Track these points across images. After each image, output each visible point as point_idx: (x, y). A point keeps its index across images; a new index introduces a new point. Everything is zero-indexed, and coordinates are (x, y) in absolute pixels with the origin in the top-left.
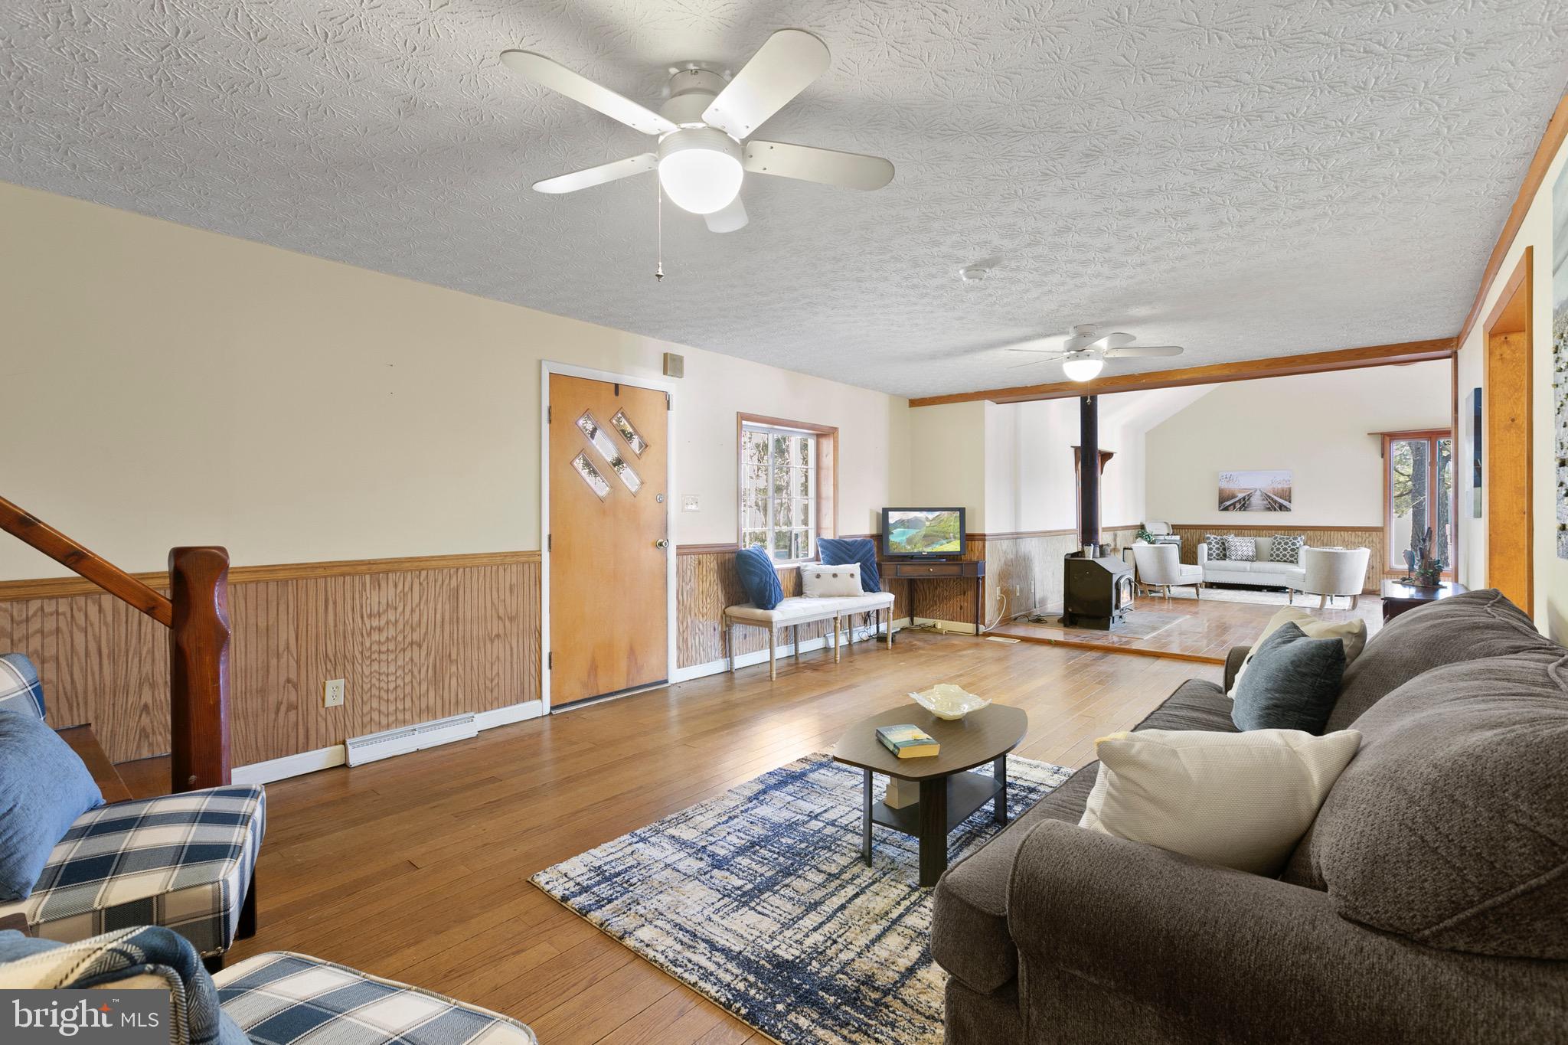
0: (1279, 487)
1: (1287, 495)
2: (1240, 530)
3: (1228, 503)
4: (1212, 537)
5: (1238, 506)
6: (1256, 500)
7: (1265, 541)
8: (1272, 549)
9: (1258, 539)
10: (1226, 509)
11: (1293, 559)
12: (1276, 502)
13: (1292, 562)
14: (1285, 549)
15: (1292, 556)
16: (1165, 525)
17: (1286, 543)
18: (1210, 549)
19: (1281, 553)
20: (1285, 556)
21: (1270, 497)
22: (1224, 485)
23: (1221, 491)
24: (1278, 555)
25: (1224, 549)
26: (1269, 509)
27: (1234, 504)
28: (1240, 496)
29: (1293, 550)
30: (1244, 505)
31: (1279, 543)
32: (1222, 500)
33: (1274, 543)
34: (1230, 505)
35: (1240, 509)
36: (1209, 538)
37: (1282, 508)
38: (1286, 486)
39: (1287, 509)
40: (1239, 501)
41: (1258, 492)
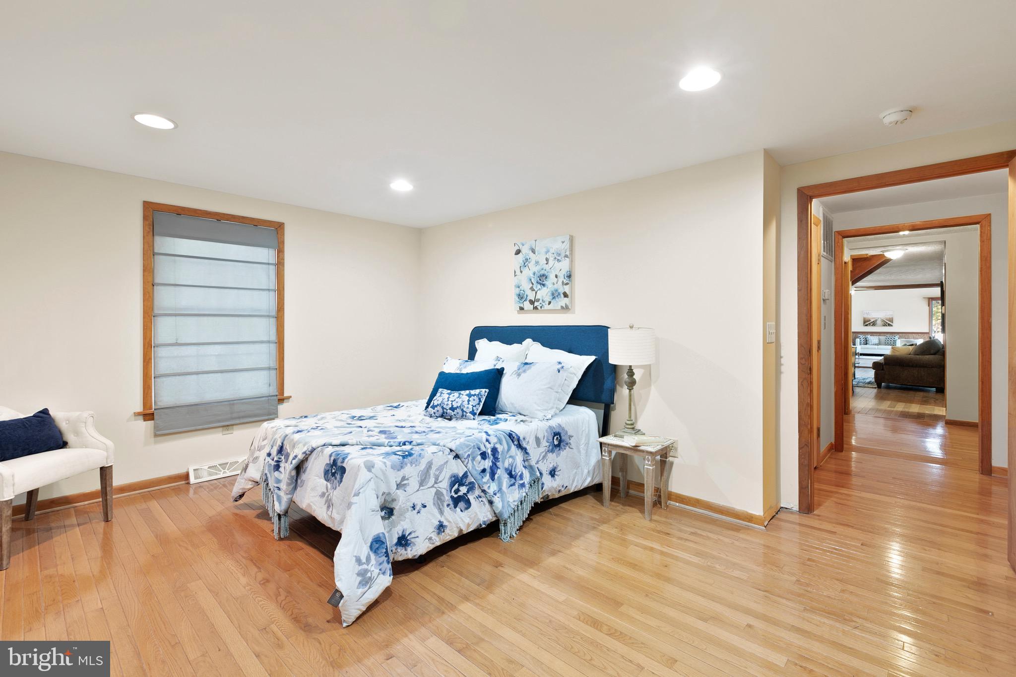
0: (889, 317)
1: (891, 320)
2: (872, 334)
6: (879, 322)
7: (883, 338)
8: (886, 341)
9: (880, 337)
10: (867, 325)
12: (887, 323)
14: (891, 341)
15: (894, 343)
17: (891, 338)
18: (861, 341)
19: (889, 342)
21: (884, 321)
22: (866, 316)
23: (864, 319)
25: (866, 341)
26: (884, 326)
27: (870, 323)
28: (872, 320)
29: (894, 341)
30: (874, 324)
31: (889, 338)
32: (865, 322)
33: (886, 338)
35: (872, 325)
36: (860, 337)
37: (889, 325)
38: (891, 317)
39: (891, 326)
40: (872, 322)
41: (880, 319)
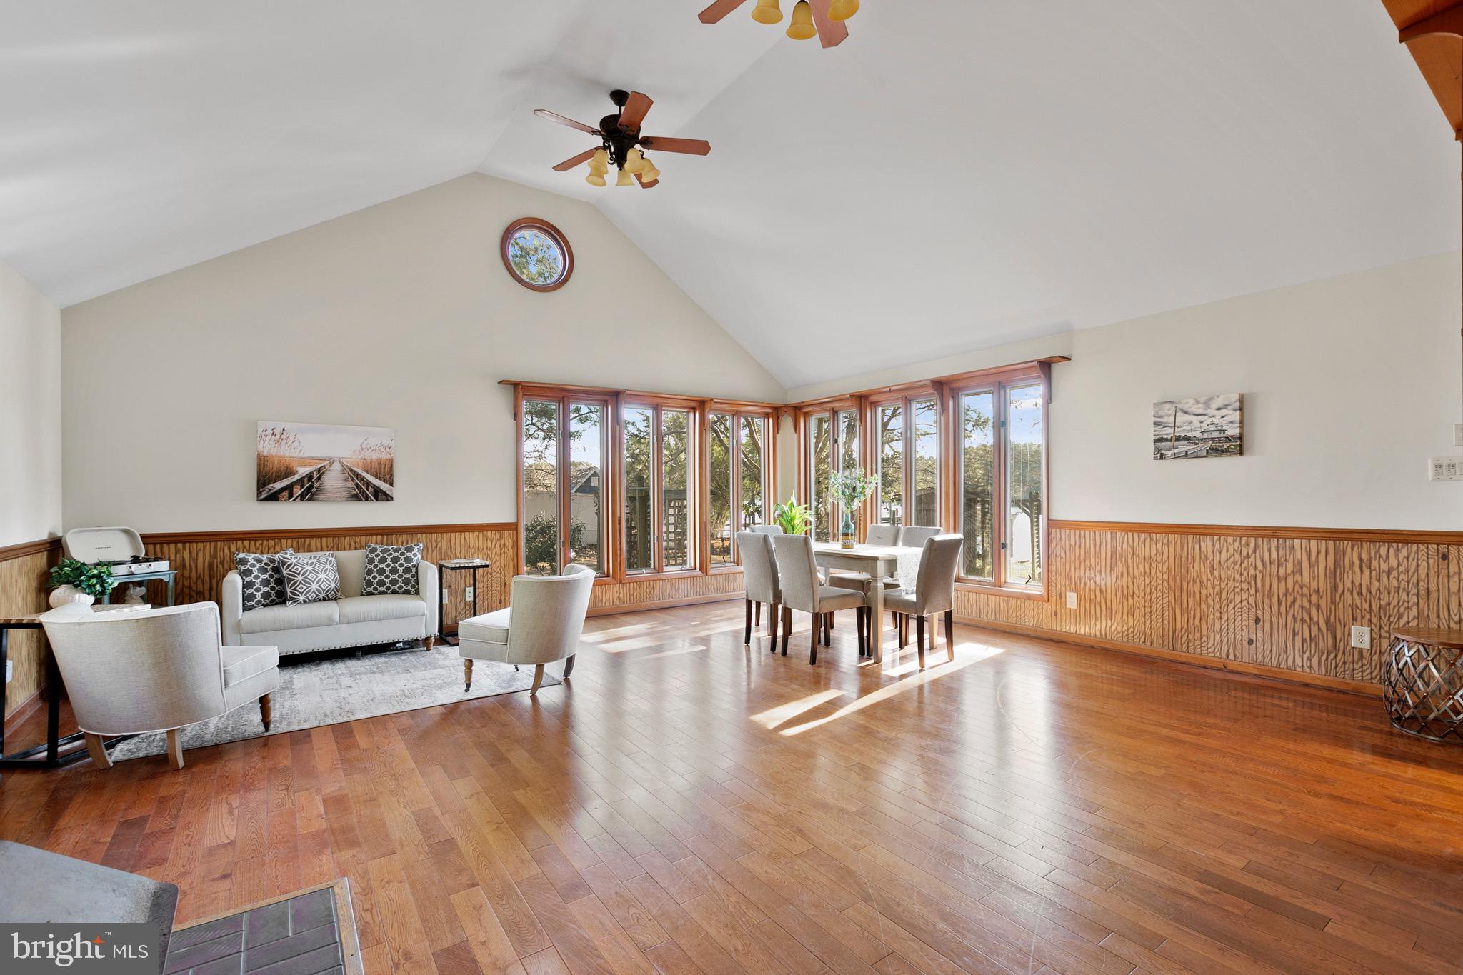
0: (375, 456)
1: (386, 471)
2: (303, 538)
3: (278, 486)
4: (251, 558)
5: (298, 491)
6: (333, 480)
7: (353, 558)
8: (370, 572)
9: (341, 554)
10: (274, 497)
11: (411, 588)
12: (368, 484)
13: (407, 592)
14: (394, 571)
15: (407, 582)
16: (123, 539)
17: (395, 560)
18: (247, 585)
19: (388, 577)
20: (394, 582)
21: (357, 475)
22: (268, 448)
23: (262, 462)
24: (381, 583)
25: (280, 582)
26: (356, 498)
27: (290, 488)
28: (303, 471)
29: (407, 570)
30: (310, 489)
31: (383, 560)
32: (263, 481)
33: (371, 561)
34: (282, 490)
35: (302, 497)
36: (243, 561)
37: (380, 495)
38: (384, 456)
39: (388, 498)
40: (300, 482)
41: (337, 467)
